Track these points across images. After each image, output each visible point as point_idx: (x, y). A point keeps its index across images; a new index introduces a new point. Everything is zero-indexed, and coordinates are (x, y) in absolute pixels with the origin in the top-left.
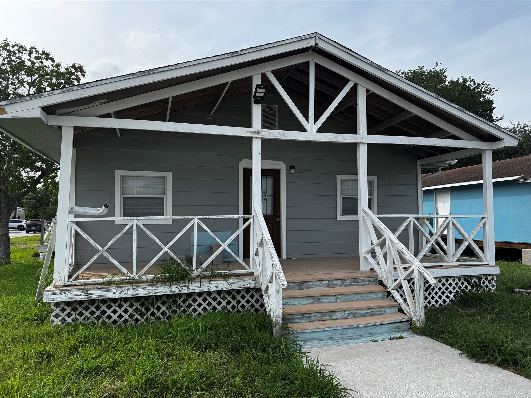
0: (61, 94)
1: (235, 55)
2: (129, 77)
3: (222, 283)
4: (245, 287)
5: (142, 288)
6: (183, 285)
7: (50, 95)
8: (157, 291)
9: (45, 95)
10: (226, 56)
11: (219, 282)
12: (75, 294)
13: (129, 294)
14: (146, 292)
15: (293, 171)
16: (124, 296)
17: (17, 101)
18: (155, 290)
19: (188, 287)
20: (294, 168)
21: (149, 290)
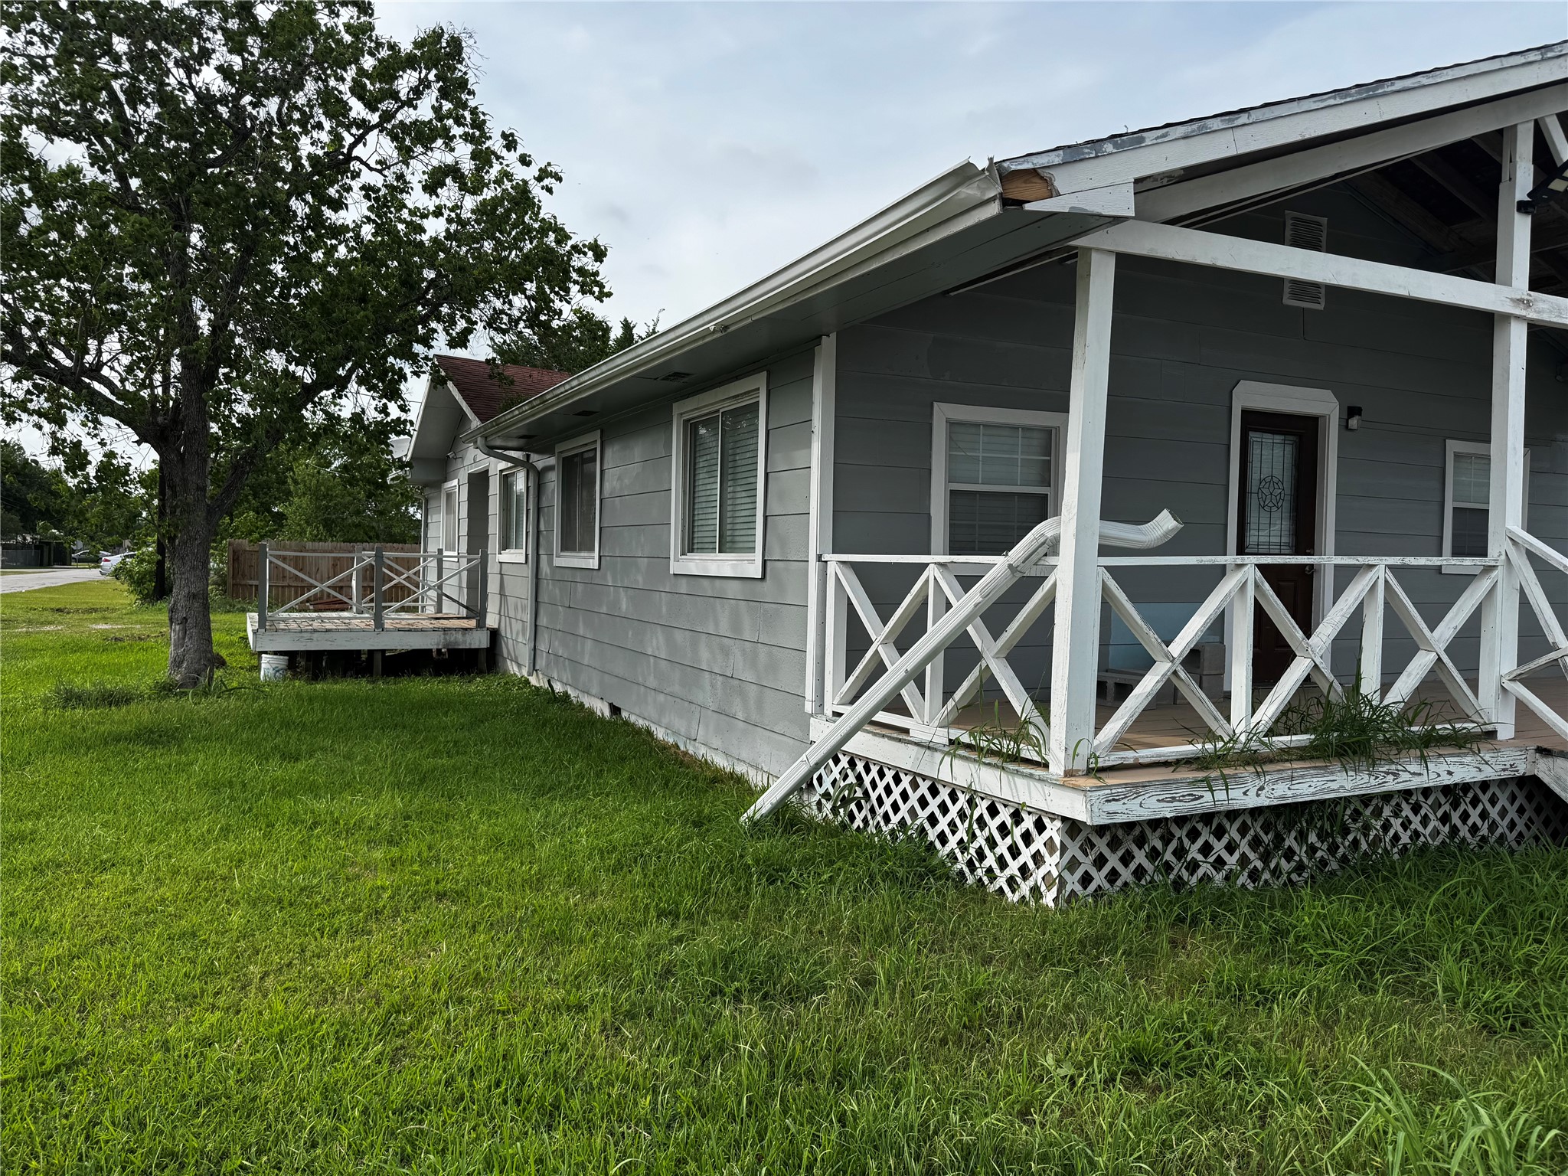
0: (1182, 142)
1: (1550, 55)
2: (1332, 102)
3: (1461, 763)
4: (1506, 773)
5: (1303, 777)
6: (1384, 769)
7: (1160, 141)
8: (1334, 785)
9: (1148, 142)
10: (1532, 57)
11: (1456, 759)
12: (1160, 798)
13: (1276, 795)
14: (1312, 790)
15: (1354, 422)
16: (1267, 803)
17: (1083, 153)
18: (1330, 784)
19: (1396, 775)
20: (1360, 415)
21: (1319, 784)
